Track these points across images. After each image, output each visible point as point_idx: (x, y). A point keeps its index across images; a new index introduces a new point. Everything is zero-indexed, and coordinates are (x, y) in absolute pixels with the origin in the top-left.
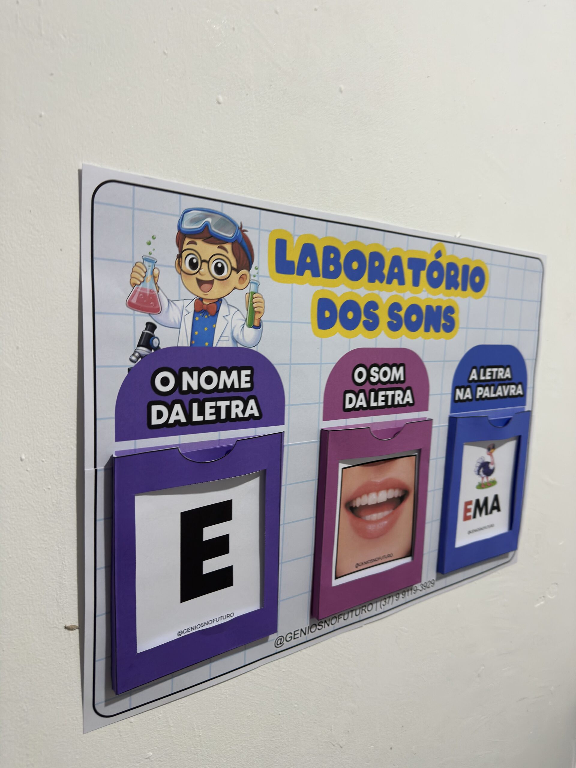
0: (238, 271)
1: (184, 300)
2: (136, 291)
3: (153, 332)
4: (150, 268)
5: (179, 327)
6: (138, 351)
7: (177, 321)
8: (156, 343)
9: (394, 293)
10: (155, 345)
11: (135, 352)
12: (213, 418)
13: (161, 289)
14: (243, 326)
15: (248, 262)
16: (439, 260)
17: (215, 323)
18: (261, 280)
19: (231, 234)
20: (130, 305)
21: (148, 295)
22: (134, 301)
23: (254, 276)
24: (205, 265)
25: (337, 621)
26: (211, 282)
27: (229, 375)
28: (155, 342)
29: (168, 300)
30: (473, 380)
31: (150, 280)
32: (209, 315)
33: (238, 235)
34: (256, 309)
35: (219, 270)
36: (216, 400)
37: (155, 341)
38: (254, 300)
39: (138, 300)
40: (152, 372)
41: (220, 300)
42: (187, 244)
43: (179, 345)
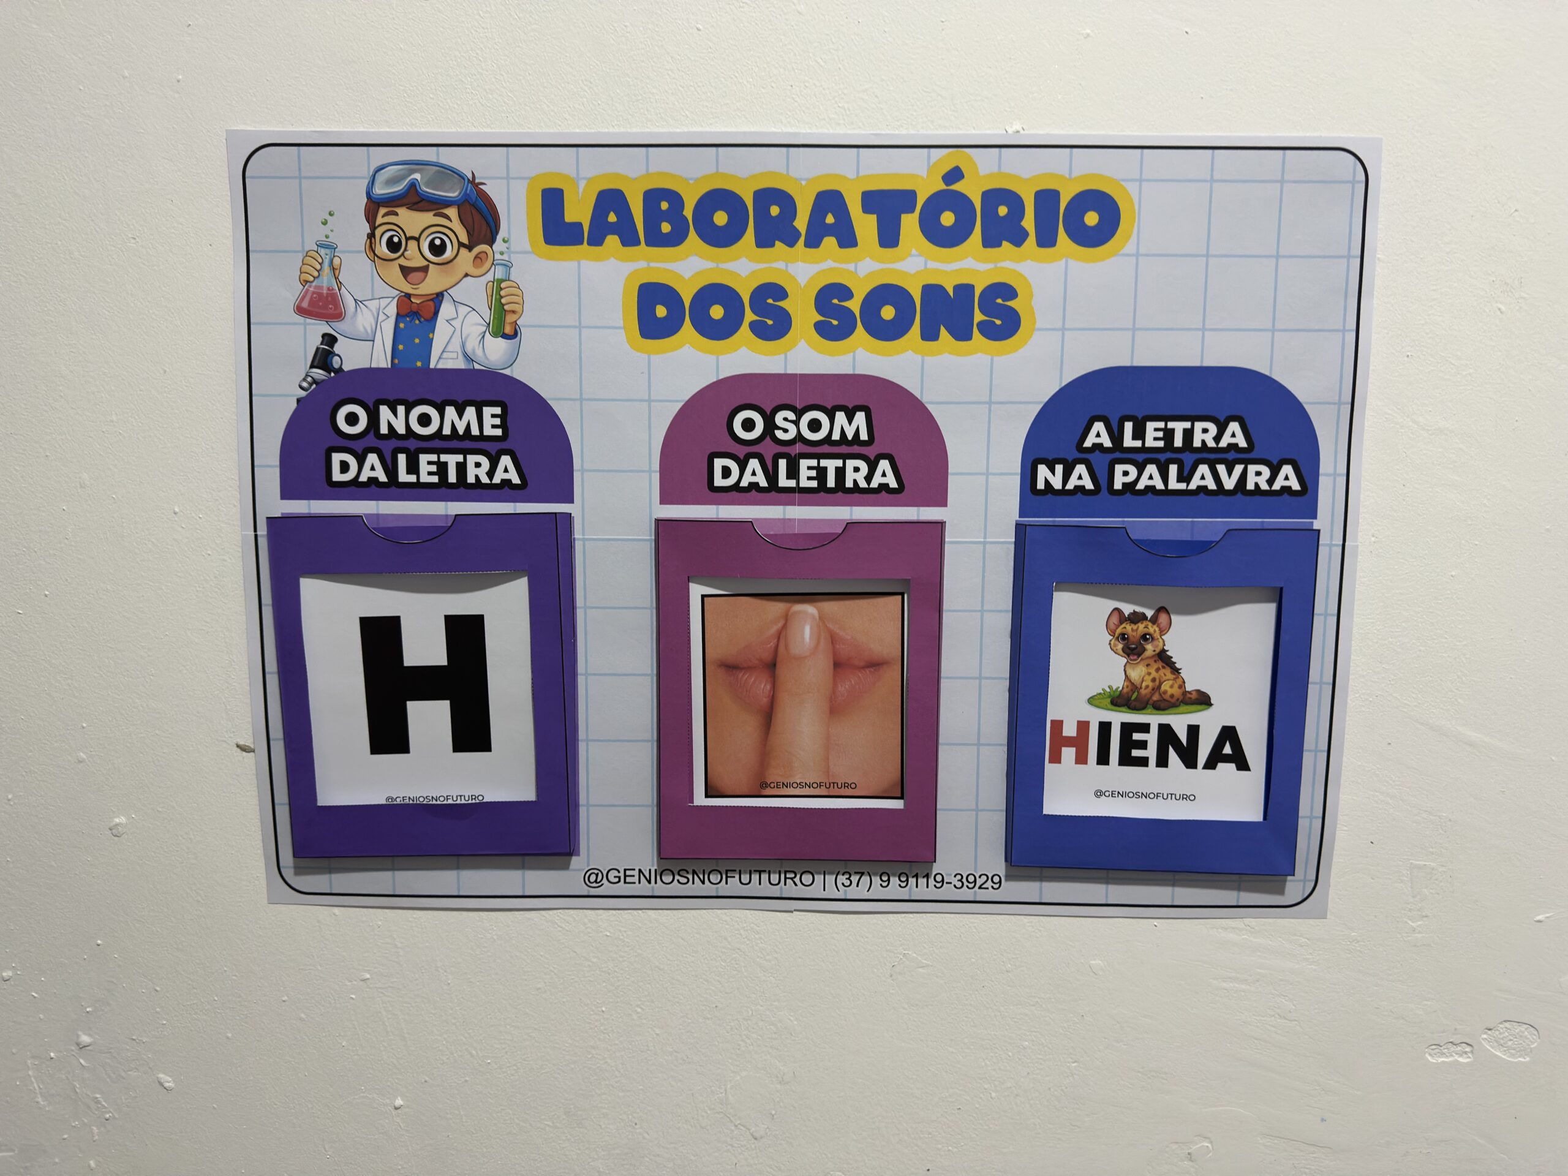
0: (470, 248)
1: (379, 299)
3: (332, 347)
5: (373, 339)
6: (310, 374)
7: (369, 331)
10: (336, 365)
11: (307, 376)
12: (435, 478)
13: (344, 286)
14: (483, 334)
15: (489, 233)
17: (433, 332)
18: (514, 259)
19: (456, 192)
24: (412, 244)
26: (425, 270)
27: (461, 414)
28: (336, 362)
29: (355, 300)
32: (422, 319)
33: (468, 192)
34: (506, 307)
35: (438, 250)
36: (438, 451)
40: (333, 404)
41: (440, 295)
42: (383, 217)
43: (372, 366)
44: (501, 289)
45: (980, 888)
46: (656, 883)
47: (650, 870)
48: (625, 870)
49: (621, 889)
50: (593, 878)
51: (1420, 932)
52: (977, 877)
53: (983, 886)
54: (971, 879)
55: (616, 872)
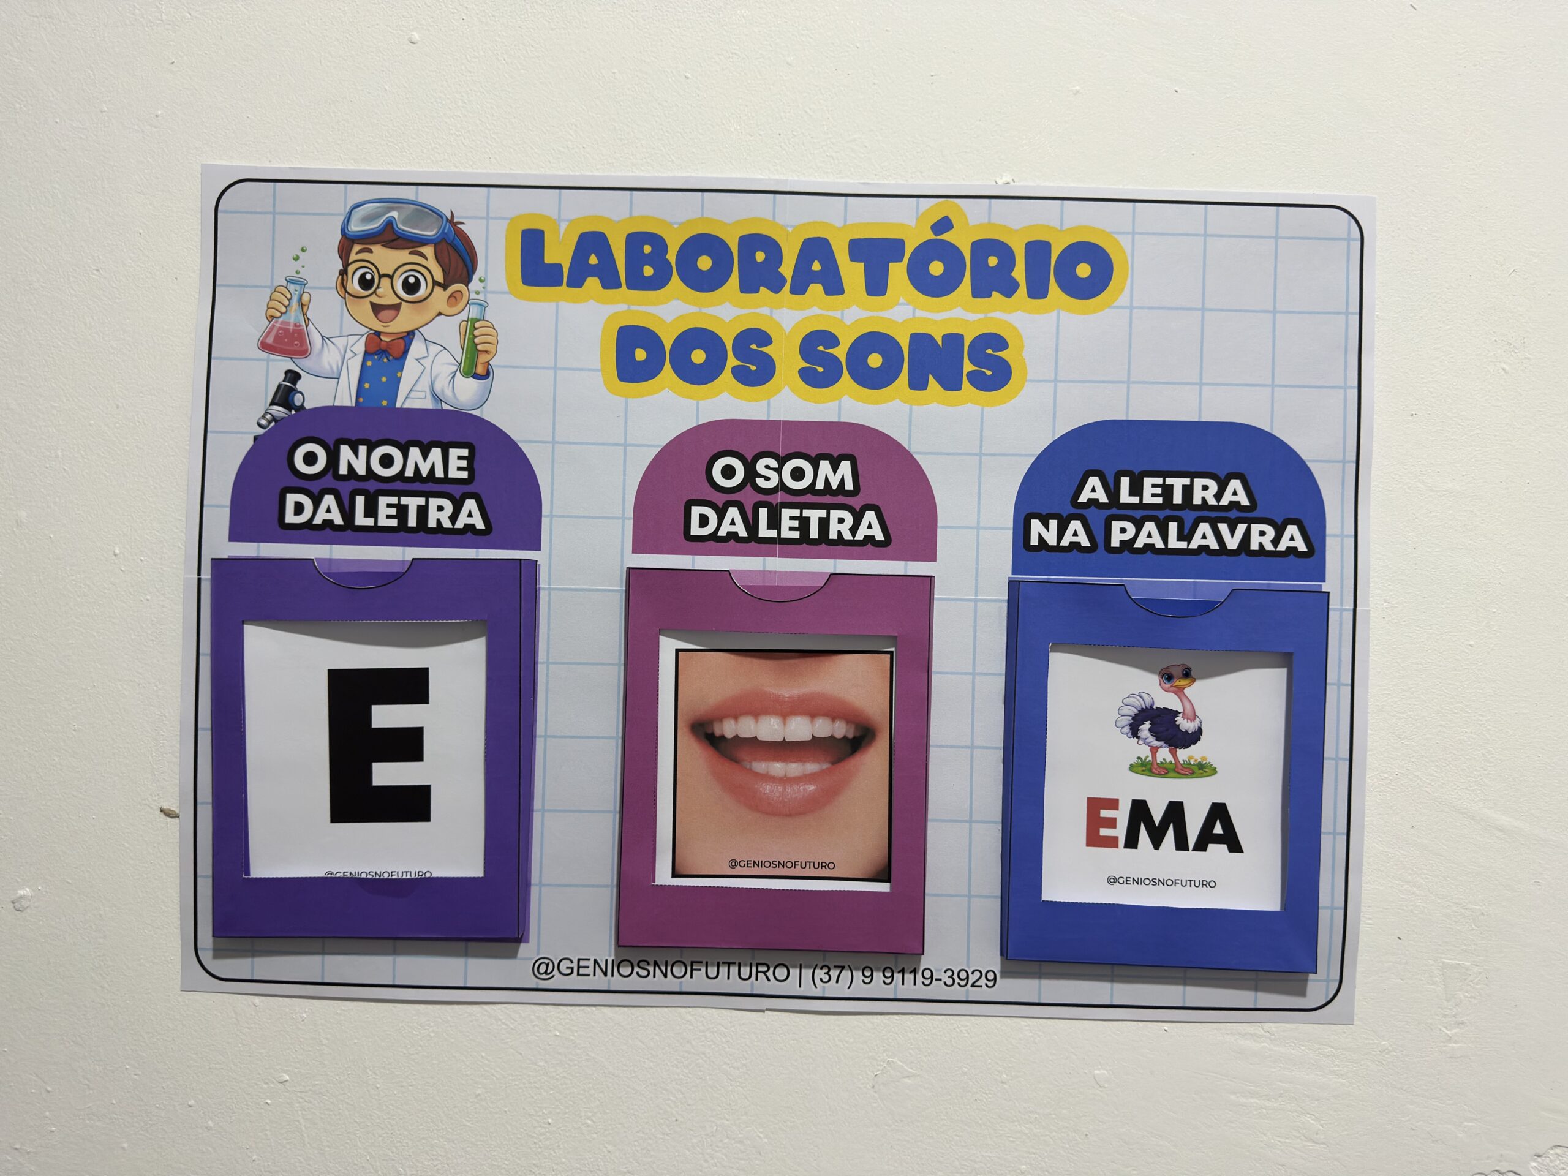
0: (445, 287)
1: (348, 336)
3: (295, 384)
5: (338, 377)
6: (270, 411)
7: (335, 368)
8: (299, 400)
10: (298, 403)
11: (266, 413)
12: (394, 522)
13: (312, 322)
14: (453, 375)
15: (465, 272)
17: (402, 371)
18: (490, 299)
19: (432, 231)
23: (478, 293)
24: (386, 282)
26: (396, 308)
27: (425, 455)
29: (322, 336)
32: (391, 358)
33: (446, 231)
34: (479, 347)
35: (411, 288)
37: (298, 397)
38: (476, 333)
40: (290, 443)
41: (411, 333)
42: (357, 253)
43: (335, 405)
44: (475, 329)
45: (973, 985)
46: (613, 975)
47: (607, 961)
48: (579, 960)
49: (574, 981)
50: (543, 969)
51: (1456, 1042)
52: (970, 973)
53: (976, 984)
54: (963, 975)
55: (569, 962)
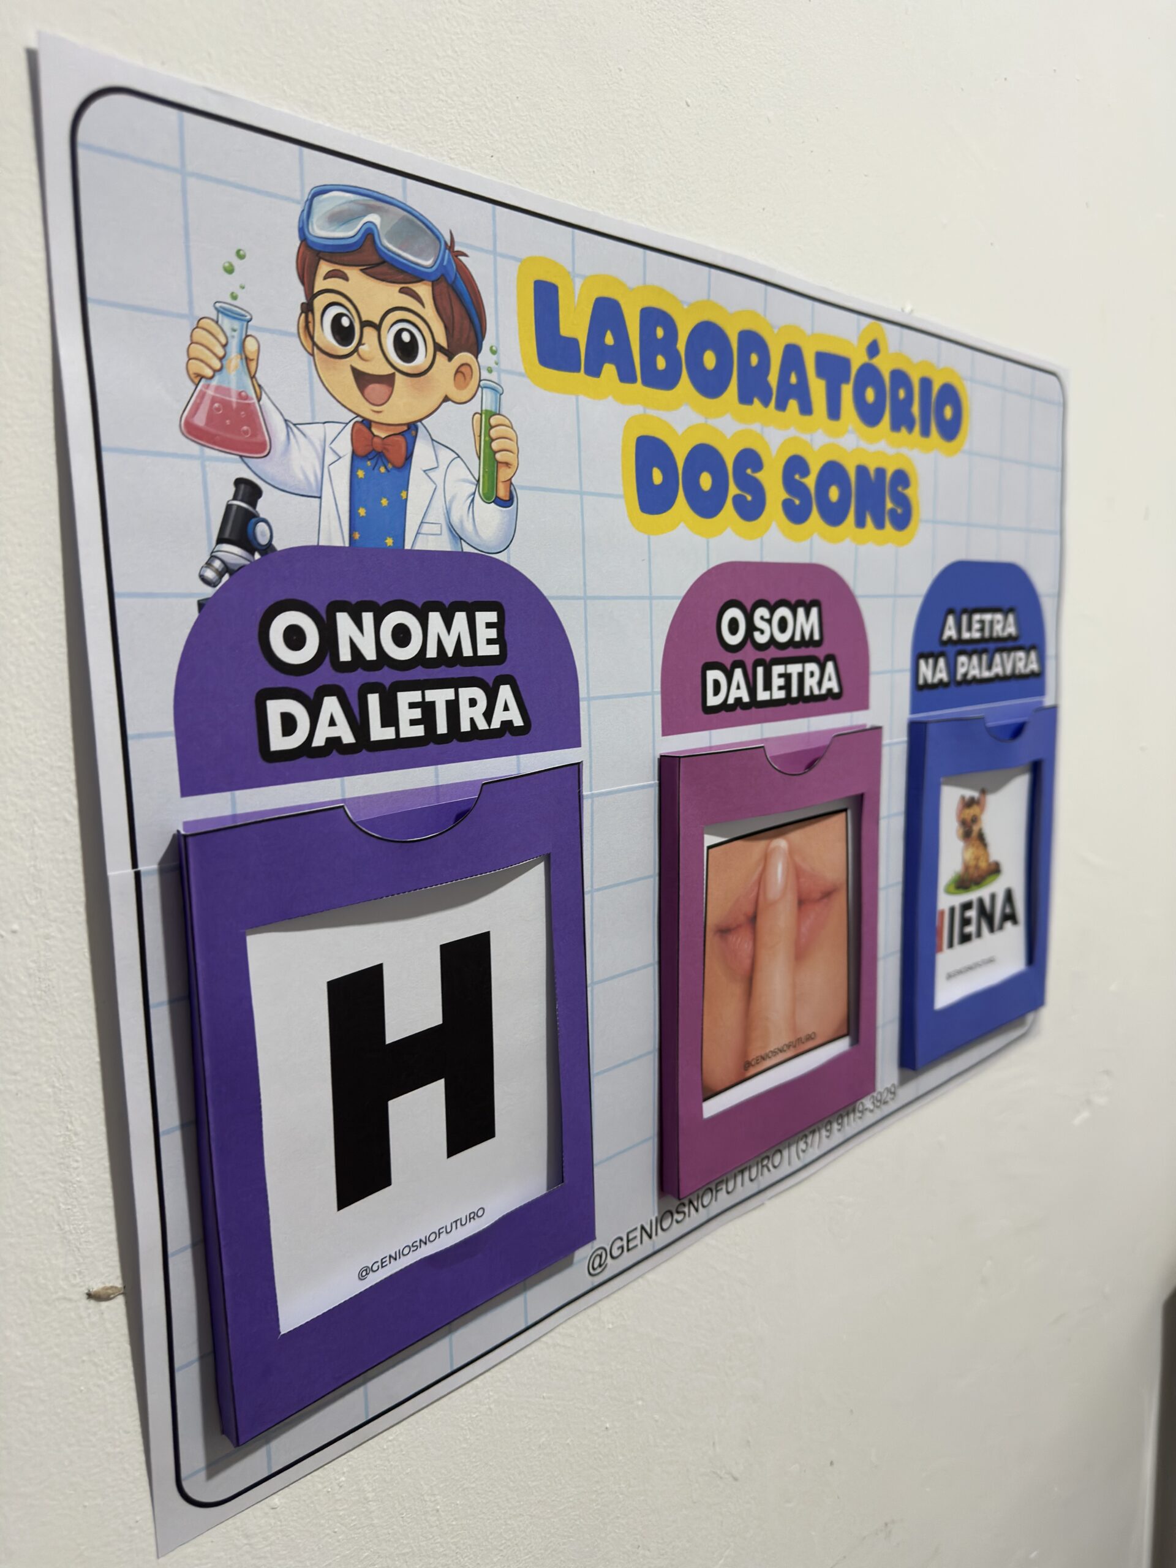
0: (450, 355)
1: (324, 423)
2: (202, 395)
3: (254, 504)
4: (235, 334)
5: (319, 495)
6: (218, 554)
7: (312, 479)
8: (263, 534)
9: (792, 432)
10: (263, 540)
11: (213, 557)
12: (419, 731)
13: (266, 393)
14: (472, 497)
15: (472, 334)
16: (876, 361)
17: (406, 488)
18: (507, 381)
19: (427, 259)
20: (191, 431)
21: (234, 405)
22: (200, 420)
23: (490, 370)
24: (370, 333)
25: (714, 1199)
26: (388, 380)
27: (448, 624)
28: (261, 533)
29: (286, 421)
30: (950, 639)
31: (237, 367)
32: (390, 466)
33: (445, 263)
34: (498, 456)
35: (407, 351)
36: (422, 686)
37: (261, 527)
38: (493, 433)
39: (210, 417)
40: (260, 611)
41: (413, 426)
42: (325, 278)
43: (321, 543)
44: (492, 427)
45: (884, 1103)
46: (657, 1234)
47: (651, 1222)
48: (628, 1234)
50: (597, 1263)
52: (882, 1093)
53: (886, 1101)
54: (879, 1097)
55: (620, 1241)
